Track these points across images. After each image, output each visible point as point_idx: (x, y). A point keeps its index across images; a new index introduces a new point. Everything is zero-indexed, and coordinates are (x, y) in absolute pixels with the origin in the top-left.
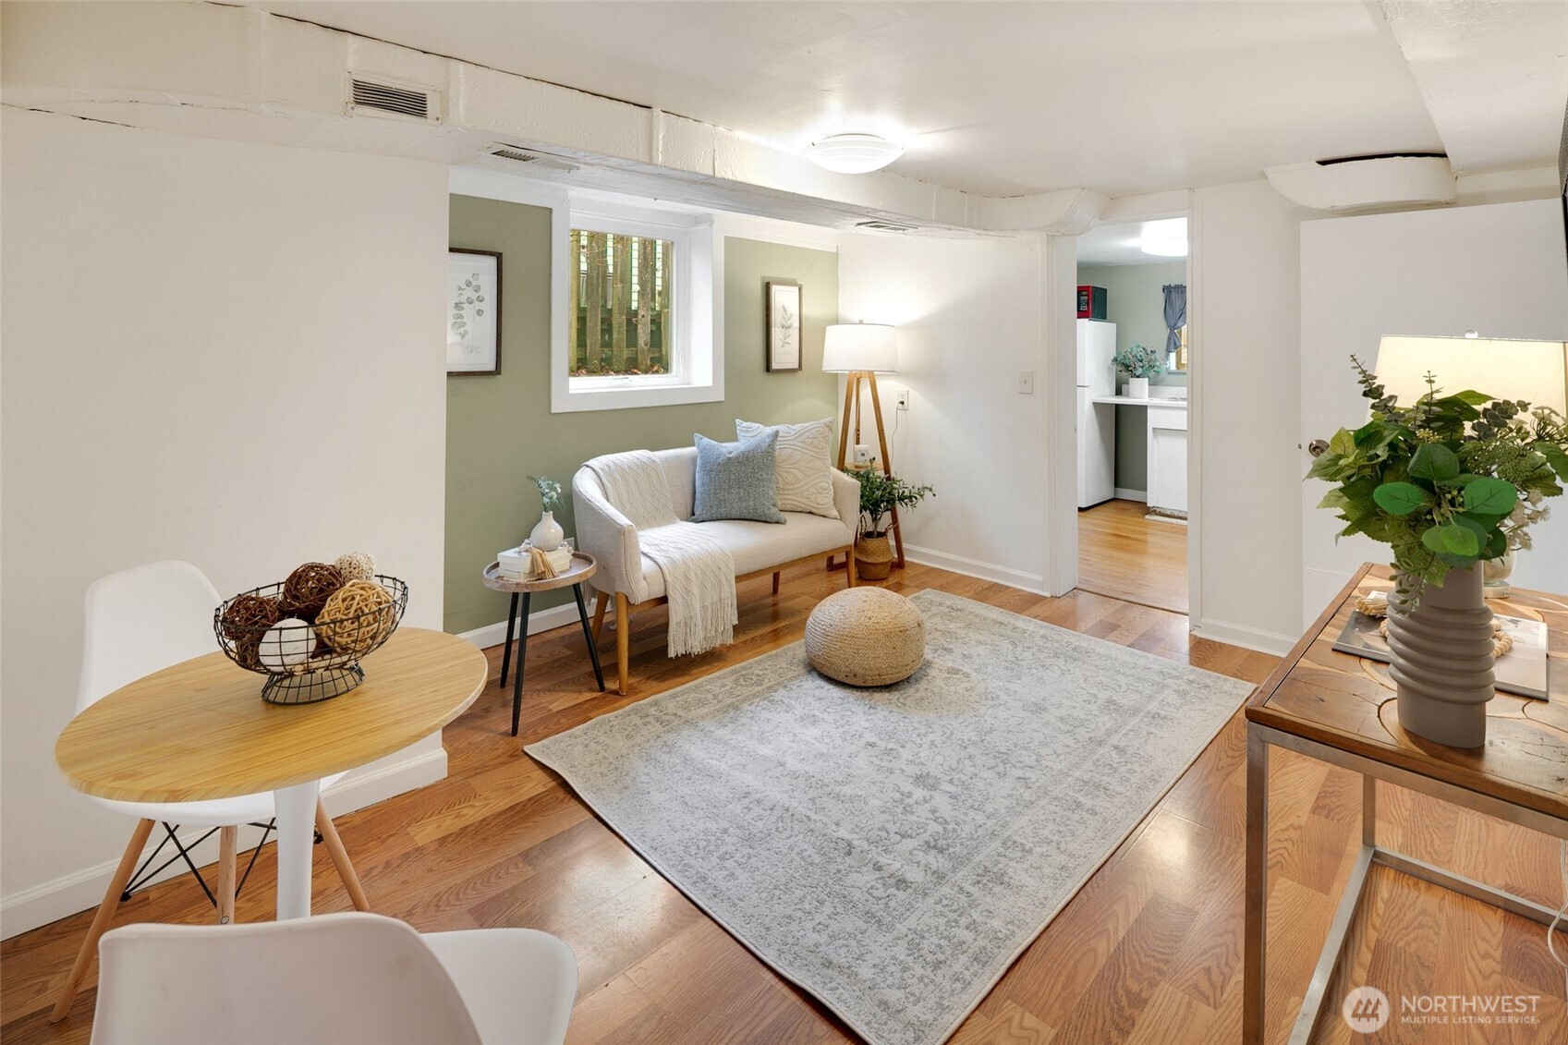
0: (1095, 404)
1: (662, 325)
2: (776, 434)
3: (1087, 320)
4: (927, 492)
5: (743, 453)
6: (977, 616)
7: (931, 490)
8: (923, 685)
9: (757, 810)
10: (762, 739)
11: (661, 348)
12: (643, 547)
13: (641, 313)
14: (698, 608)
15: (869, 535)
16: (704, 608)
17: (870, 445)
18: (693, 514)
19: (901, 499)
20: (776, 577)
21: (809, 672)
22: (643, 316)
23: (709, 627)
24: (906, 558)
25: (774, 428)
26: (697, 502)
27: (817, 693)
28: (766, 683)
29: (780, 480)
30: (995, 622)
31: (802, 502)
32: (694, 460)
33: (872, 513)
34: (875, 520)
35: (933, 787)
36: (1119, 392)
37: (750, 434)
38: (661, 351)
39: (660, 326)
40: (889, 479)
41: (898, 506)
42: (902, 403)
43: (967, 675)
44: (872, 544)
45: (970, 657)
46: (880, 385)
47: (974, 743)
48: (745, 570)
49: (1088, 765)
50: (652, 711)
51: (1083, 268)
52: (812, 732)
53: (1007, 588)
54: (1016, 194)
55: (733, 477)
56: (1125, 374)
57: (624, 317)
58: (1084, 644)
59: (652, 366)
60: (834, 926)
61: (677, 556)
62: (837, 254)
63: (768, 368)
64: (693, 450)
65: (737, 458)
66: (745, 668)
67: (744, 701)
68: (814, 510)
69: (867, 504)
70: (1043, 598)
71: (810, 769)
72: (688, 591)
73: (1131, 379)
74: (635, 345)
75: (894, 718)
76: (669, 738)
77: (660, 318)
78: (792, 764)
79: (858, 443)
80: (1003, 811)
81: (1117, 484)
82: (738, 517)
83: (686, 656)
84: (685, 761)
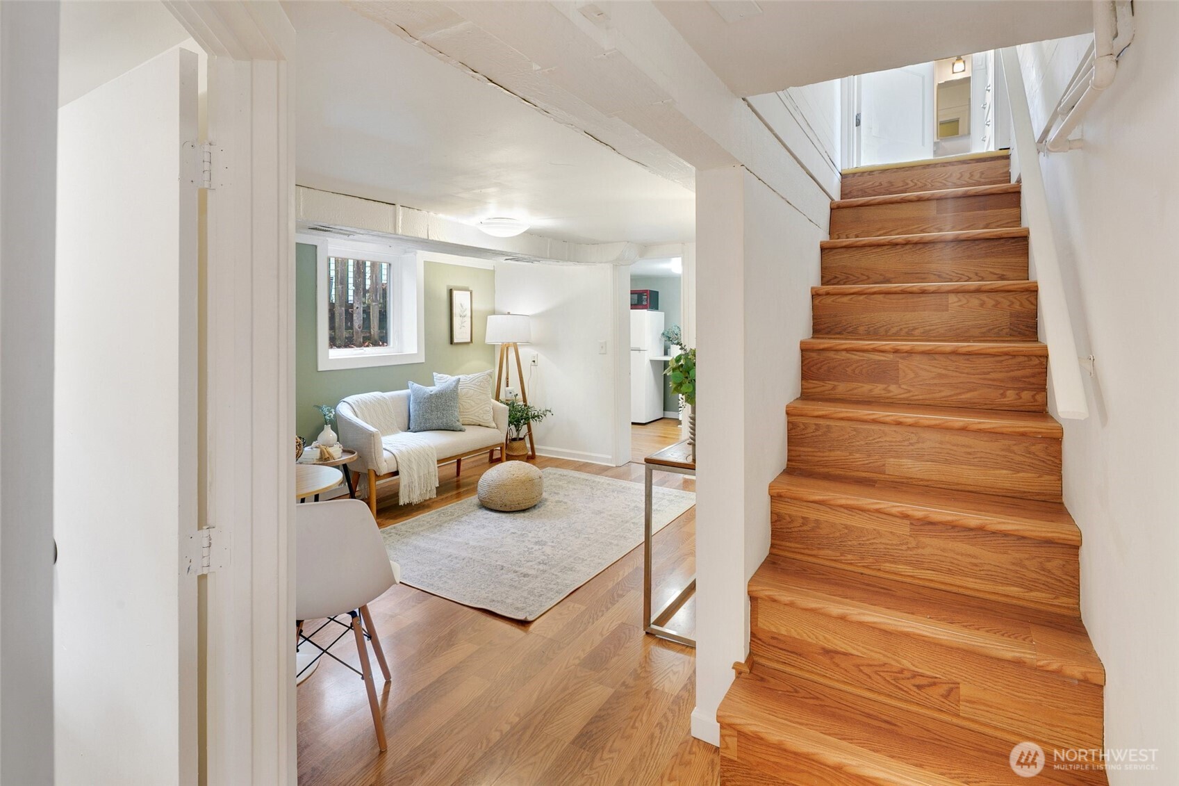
0: (651, 361)
1: (371, 314)
2: (459, 380)
3: (646, 310)
4: (548, 412)
5: (439, 391)
6: (574, 478)
7: (550, 411)
8: (543, 508)
9: (455, 561)
10: (455, 536)
11: (370, 330)
12: (384, 446)
13: (356, 305)
14: (416, 477)
15: (514, 440)
16: (419, 477)
17: (515, 387)
18: (409, 428)
19: (533, 417)
20: (459, 462)
21: (480, 508)
22: (357, 308)
23: (422, 488)
24: (536, 454)
25: (457, 377)
26: (411, 421)
27: (485, 516)
28: (456, 515)
29: (461, 406)
30: (584, 479)
31: (476, 420)
32: (409, 398)
33: (516, 427)
34: (518, 430)
35: (545, 545)
36: (666, 353)
37: (442, 381)
38: (370, 333)
39: (370, 315)
40: (525, 405)
41: (531, 421)
42: (534, 361)
43: (565, 503)
44: (516, 444)
45: (568, 495)
46: (520, 351)
47: (566, 528)
48: (442, 457)
49: (620, 530)
50: (393, 531)
51: (634, 279)
52: (482, 532)
53: (593, 464)
54: (594, 243)
55: (433, 405)
56: (669, 343)
57: (343, 309)
58: (628, 485)
59: (364, 342)
60: (495, 591)
61: (403, 449)
62: (494, 271)
63: (452, 342)
64: (409, 391)
65: (436, 394)
66: (443, 510)
67: (445, 522)
68: (481, 424)
69: (513, 420)
70: (612, 467)
71: (482, 544)
72: (410, 468)
73: (672, 346)
74: (352, 327)
75: (526, 522)
76: (405, 540)
77: (370, 309)
78: (472, 543)
79: (507, 386)
80: (576, 549)
81: (665, 408)
82: (437, 428)
83: (410, 504)
84: (416, 548)
